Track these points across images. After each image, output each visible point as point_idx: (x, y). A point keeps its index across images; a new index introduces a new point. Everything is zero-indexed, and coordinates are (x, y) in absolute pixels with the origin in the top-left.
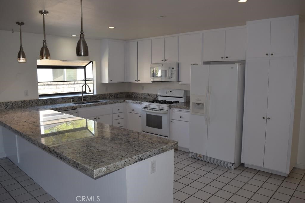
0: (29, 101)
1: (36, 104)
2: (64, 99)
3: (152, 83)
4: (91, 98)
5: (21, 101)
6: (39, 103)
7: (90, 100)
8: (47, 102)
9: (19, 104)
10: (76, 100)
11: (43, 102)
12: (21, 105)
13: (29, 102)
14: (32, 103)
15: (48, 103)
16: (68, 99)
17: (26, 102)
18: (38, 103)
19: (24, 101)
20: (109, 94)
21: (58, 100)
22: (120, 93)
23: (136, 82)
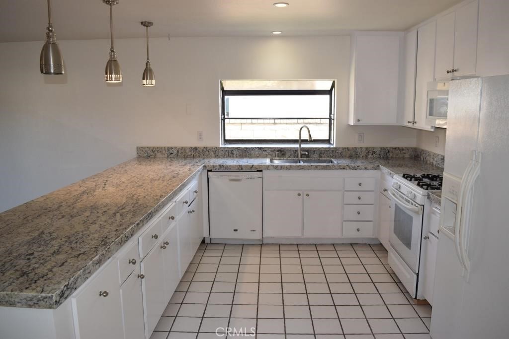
0: (202, 149)
1: (215, 154)
2: (265, 151)
3: (432, 130)
4: (321, 153)
5: (191, 148)
6: (220, 154)
7: (320, 157)
8: (232, 154)
9: (187, 151)
10: (288, 154)
11: (227, 153)
12: (190, 153)
13: (203, 151)
14: (207, 152)
15: (234, 155)
16: (272, 151)
17: (199, 149)
18: (217, 153)
19: (196, 149)
20: (367, 149)
21: (252, 152)
22: (395, 148)
23: (410, 125)
